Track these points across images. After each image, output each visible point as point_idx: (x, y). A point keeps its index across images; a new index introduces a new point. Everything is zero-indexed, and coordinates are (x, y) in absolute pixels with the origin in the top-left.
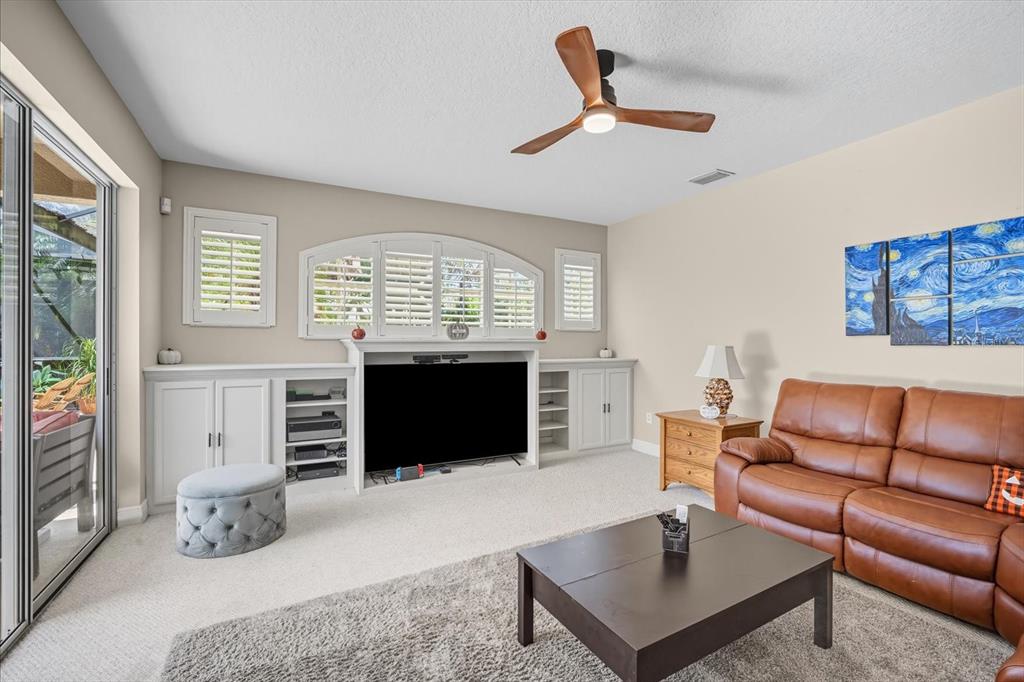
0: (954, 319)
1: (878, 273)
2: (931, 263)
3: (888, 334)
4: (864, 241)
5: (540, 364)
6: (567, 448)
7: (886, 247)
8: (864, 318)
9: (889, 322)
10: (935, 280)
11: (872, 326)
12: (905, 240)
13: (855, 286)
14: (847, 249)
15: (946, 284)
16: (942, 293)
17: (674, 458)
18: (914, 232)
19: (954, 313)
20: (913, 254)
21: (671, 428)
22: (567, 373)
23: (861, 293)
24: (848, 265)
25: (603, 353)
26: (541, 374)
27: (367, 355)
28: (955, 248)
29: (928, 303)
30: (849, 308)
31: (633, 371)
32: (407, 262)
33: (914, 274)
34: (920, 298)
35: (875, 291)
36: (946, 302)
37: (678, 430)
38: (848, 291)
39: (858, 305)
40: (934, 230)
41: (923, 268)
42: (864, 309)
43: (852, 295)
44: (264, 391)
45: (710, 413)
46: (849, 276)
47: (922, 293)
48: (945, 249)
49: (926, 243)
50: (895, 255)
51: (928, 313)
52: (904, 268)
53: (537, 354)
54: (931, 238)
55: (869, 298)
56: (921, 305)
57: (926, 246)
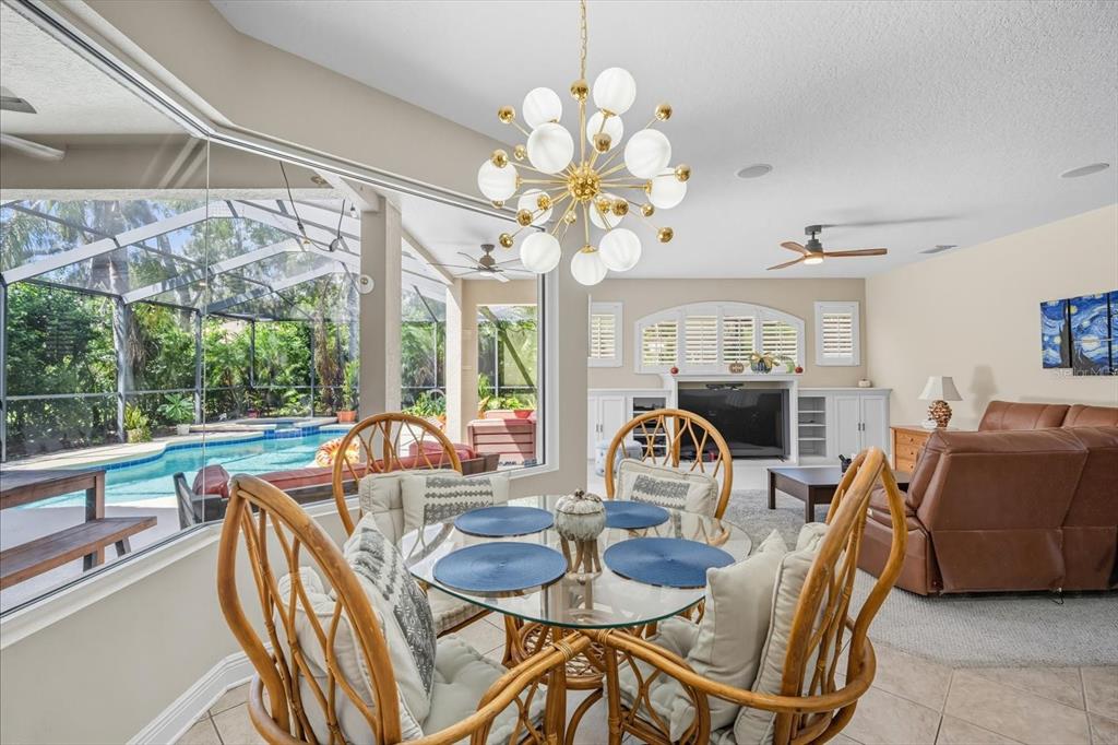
0: (1113, 357)
1: (1063, 322)
2: (1097, 316)
3: (1071, 366)
4: (1053, 298)
5: (799, 391)
6: (824, 455)
7: (1068, 303)
8: (1054, 355)
9: (1071, 359)
10: (1100, 328)
11: (1060, 361)
12: (1080, 298)
13: (1049, 331)
14: (1042, 304)
15: (1106, 332)
16: (1105, 338)
17: (902, 458)
18: (1085, 293)
19: (1113, 352)
20: (1085, 309)
21: (900, 436)
22: (824, 398)
23: (1051, 337)
24: (1042, 316)
25: (861, 383)
26: (799, 398)
27: (679, 383)
28: (1112, 306)
29: (1095, 345)
30: (1044, 348)
31: (888, 398)
32: (699, 323)
33: (1086, 324)
34: (1091, 341)
35: (1061, 334)
36: (1107, 344)
37: (904, 438)
38: (1043, 335)
39: (1050, 346)
40: (1099, 292)
41: (1092, 320)
42: (1054, 349)
43: (1046, 339)
44: (622, 404)
45: (931, 426)
46: (1044, 325)
47: (1093, 337)
48: (1105, 306)
49: (1093, 301)
50: (1074, 310)
51: (1097, 352)
52: (1081, 320)
53: (796, 383)
54: (1097, 297)
55: (1058, 340)
56: (1091, 346)
57: (1094, 304)
